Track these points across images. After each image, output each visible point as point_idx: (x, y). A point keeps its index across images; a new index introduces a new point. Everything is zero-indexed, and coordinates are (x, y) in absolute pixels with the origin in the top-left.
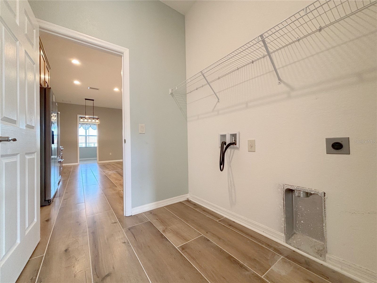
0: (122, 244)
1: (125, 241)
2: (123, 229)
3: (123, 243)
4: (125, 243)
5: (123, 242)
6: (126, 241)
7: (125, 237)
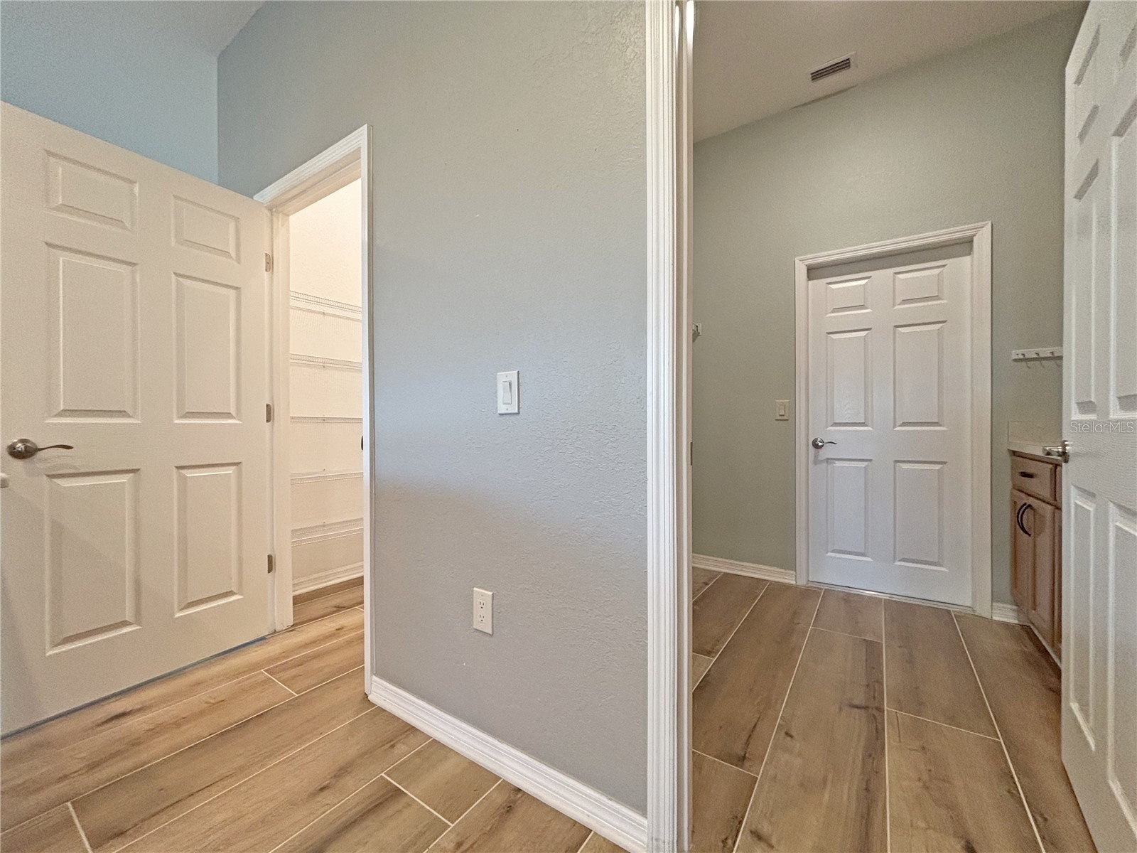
0: (796, 737)
1: (785, 738)
2: (759, 777)
3: (791, 736)
4: (787, 734)
5: (789, 738)
6: (783, 734)
7: (775, 747)
